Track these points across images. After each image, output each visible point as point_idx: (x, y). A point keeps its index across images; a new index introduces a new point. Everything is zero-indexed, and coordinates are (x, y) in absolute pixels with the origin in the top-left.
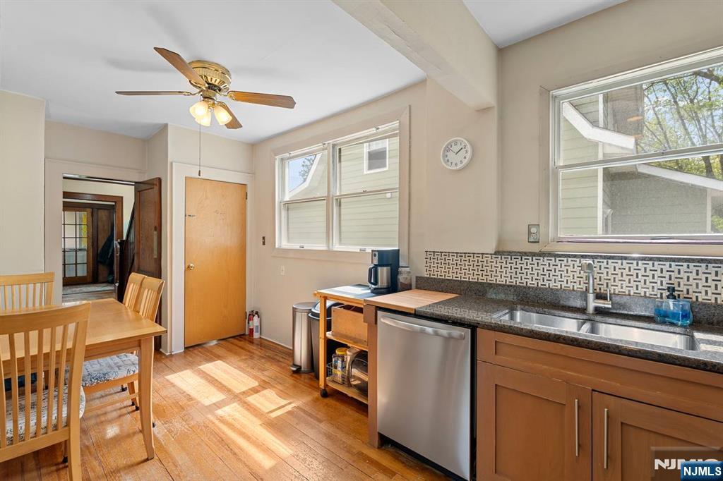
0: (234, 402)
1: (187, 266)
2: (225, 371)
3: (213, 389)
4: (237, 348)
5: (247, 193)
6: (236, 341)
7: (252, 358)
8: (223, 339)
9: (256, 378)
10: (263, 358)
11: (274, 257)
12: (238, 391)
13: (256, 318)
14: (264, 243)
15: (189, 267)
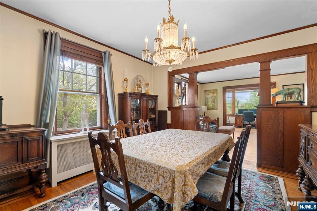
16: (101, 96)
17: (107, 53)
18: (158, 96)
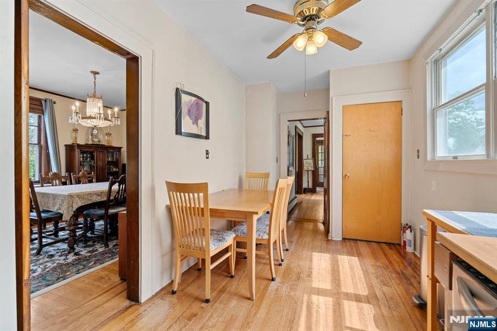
0: (332, 297)
1: (344, 175)
2: (352, 269)
3: (329, 278)
4: (382, 254)
5: (402, 109)
6: (386, 247)
7: (386, 268)
8: (377, 242)
9: (371, 287)
10: (398, 273)
11: (426, 170)
12: (343, 290)
13: (408, 231)
14: (418, 157)
15: (346, 175)
16: (41, 148)
17: (48, 102)
18: (122, 148)
